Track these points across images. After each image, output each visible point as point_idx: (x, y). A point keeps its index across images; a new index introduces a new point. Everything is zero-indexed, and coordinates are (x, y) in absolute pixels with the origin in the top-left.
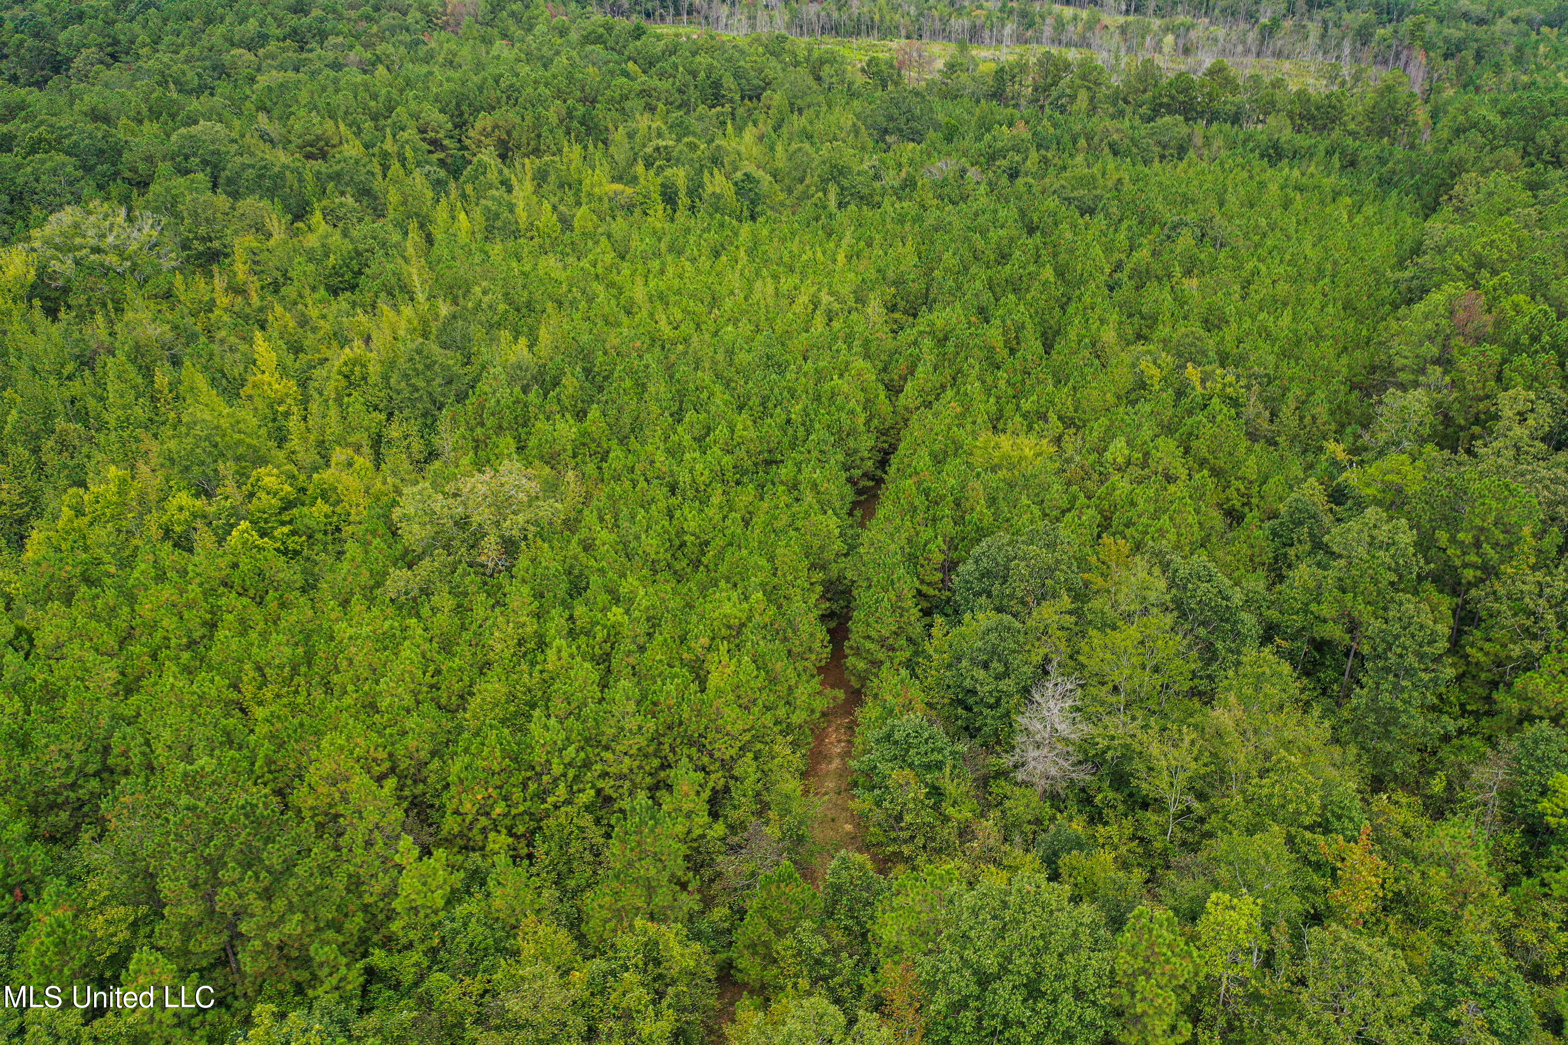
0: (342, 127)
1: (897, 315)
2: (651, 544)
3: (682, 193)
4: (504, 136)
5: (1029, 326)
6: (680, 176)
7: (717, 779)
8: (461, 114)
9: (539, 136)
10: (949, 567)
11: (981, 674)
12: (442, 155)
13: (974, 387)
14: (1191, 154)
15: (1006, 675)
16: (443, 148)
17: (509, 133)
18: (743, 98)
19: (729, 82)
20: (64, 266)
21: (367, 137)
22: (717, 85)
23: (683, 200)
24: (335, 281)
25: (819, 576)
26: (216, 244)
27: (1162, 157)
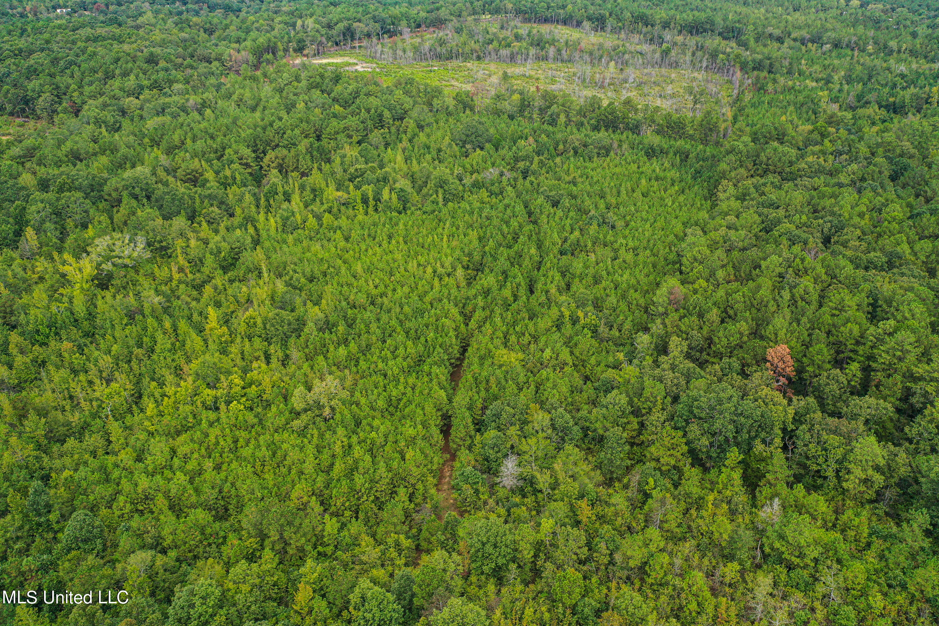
0: (203, 162)
1: (469, 272)
2: (381, 403)
3: (371, 199)
4: (281, 161)
5: (523, 283)
6: (369, 190)
7: (411, 490)
8: (257, 145)
9: (298, 160)
10: (484, 408)
11: (491, 452)
12: (250, 170)
13: (498, 320)
14: (612, 154)
15: (499, 451)
16: (250, 167)
17: (283, 159)
18: (394, 120)
19: (387, 114)
20: (107, 267)
21: (216, 168)
22: (381, 115)
23: (372, 203)
24: (225, 264)
25: (440, 413)
26: (164, 244)
27: (598, 154)
